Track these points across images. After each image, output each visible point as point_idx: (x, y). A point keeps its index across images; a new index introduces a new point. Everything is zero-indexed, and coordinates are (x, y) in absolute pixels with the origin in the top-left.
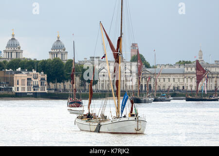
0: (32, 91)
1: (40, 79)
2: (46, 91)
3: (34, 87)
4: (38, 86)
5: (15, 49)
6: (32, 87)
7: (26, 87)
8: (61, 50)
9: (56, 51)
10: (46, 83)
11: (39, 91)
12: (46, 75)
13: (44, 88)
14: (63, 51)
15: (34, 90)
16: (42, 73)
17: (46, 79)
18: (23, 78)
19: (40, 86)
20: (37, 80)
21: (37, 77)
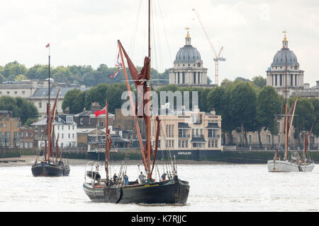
0: (190, 147)
1: (207, 125)
2: (220, 147)
3: (194, 139)
4: (202, 138)
5: (192, 65)
6: (191, 139)
7: (176, 139)
8: (289, 68)
9: (279, 69)
10: (219, 132)
11: (205, 147)
12: (220, 117)
13: (216, 141)
14: (293, 69)
15: (195, 145)
16: (213, 113)
17: (220, 125)
18: (168, 123)
19: (206, 139)
20: (201, 127)
21: (201, 121)
